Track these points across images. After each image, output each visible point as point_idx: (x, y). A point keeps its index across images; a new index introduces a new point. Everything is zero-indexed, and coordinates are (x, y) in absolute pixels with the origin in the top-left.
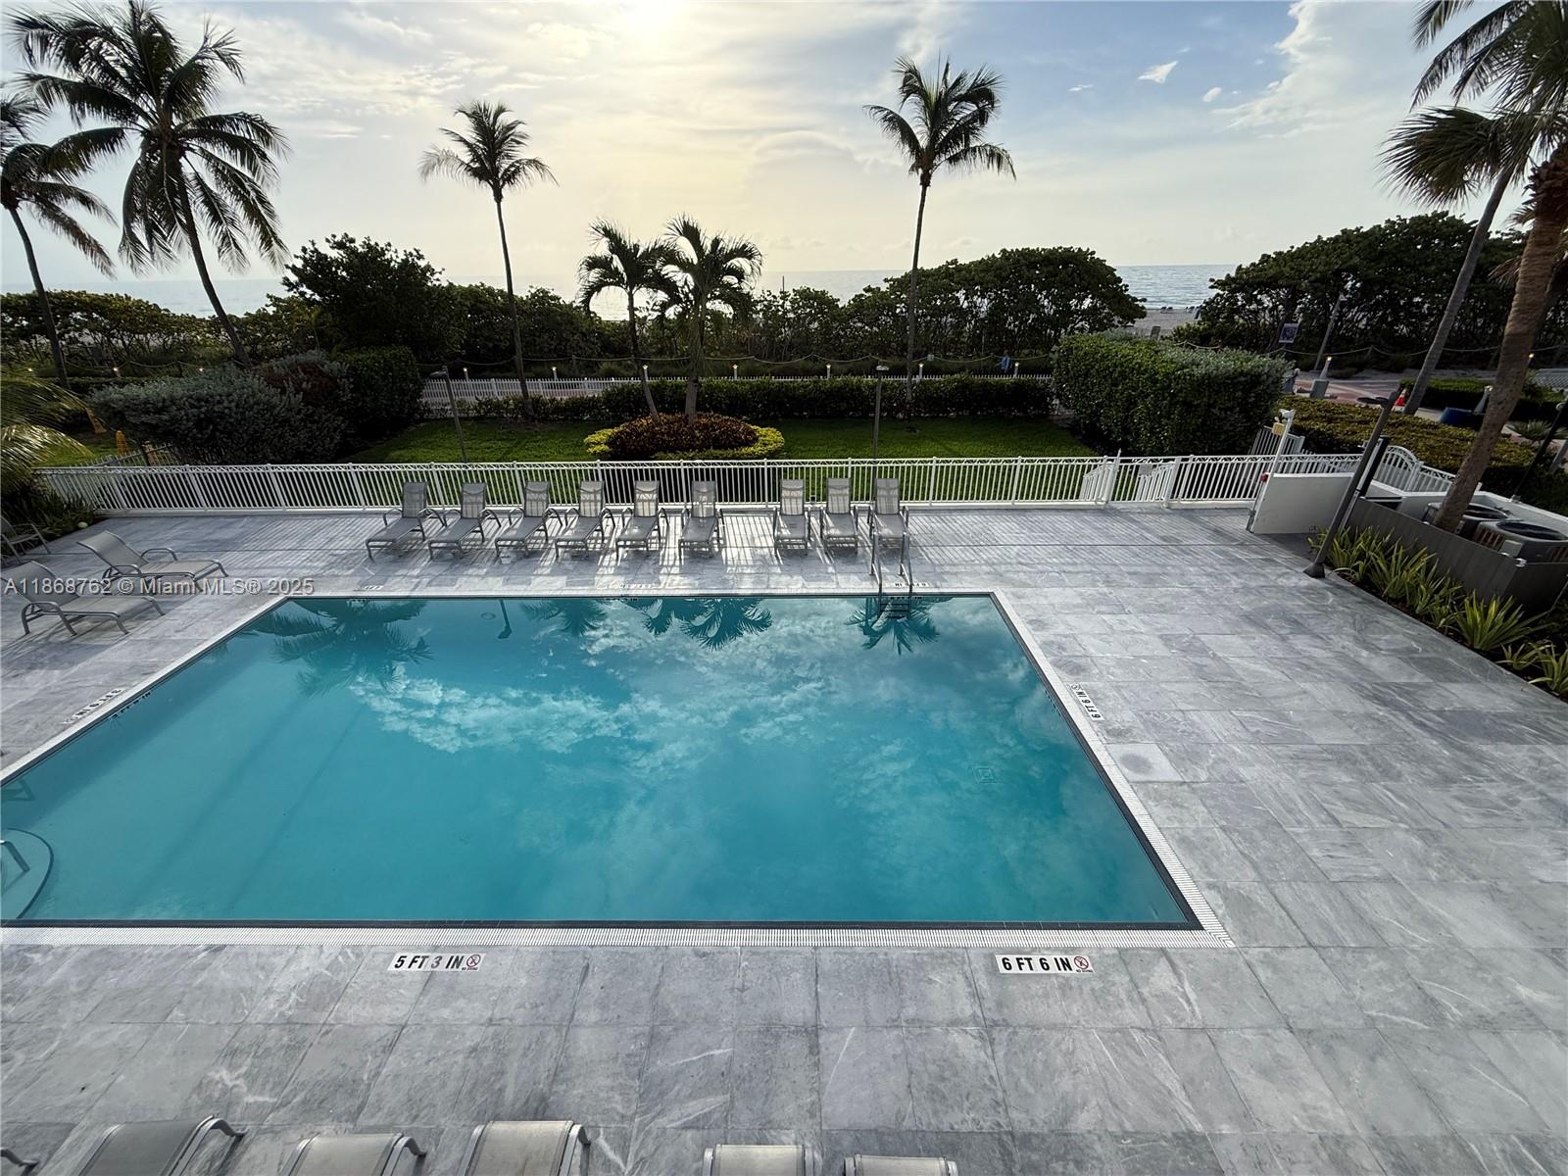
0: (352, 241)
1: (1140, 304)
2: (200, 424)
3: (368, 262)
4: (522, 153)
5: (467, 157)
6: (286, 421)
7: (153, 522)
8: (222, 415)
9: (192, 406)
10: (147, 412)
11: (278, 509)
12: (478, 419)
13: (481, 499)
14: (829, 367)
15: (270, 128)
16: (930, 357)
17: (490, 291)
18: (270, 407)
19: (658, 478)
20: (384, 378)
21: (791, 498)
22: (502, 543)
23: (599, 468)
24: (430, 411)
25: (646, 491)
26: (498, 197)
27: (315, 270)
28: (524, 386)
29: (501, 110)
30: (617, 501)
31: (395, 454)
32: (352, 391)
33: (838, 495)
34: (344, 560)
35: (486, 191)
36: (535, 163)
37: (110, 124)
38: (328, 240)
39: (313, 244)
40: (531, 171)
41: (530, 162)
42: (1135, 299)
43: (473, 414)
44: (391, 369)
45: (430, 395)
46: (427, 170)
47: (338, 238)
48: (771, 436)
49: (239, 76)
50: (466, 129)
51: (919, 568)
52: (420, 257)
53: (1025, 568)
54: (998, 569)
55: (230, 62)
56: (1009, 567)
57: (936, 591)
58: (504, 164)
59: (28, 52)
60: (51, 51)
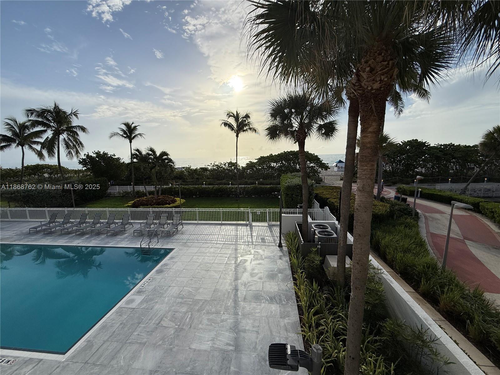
0: (100, 152)
1: (327, 165)
2: (24, 197)
3: (103, 156)
4: (137, 132)
5: (122, 133)
10: (8, 194)
12: (123, 196)
15: (84, 128)
16: (261, 180)
24: (111, 194)
26: (131, 142)
27: (88, 161)
29: (133, 123)
35: (128, 141)
36: (140, 134)
37: (42, 129)
38: (93, 152)
39: (88, 153)
40: (139, 136)
41: (138, 134)
42: (325, 164)
43: (121, 195)
46: (111, 137)
47: (96, 152)
49: (77, 118)
50: (124, 128)
51: (166, 240)
52: (115, 156)
53: (196, 241)
54: (188, 241)
55: (76, 115)
56: (192, 241)
57: (160, 247)
58: (133, 135)
59: (28, 116)
60: (33, 115)
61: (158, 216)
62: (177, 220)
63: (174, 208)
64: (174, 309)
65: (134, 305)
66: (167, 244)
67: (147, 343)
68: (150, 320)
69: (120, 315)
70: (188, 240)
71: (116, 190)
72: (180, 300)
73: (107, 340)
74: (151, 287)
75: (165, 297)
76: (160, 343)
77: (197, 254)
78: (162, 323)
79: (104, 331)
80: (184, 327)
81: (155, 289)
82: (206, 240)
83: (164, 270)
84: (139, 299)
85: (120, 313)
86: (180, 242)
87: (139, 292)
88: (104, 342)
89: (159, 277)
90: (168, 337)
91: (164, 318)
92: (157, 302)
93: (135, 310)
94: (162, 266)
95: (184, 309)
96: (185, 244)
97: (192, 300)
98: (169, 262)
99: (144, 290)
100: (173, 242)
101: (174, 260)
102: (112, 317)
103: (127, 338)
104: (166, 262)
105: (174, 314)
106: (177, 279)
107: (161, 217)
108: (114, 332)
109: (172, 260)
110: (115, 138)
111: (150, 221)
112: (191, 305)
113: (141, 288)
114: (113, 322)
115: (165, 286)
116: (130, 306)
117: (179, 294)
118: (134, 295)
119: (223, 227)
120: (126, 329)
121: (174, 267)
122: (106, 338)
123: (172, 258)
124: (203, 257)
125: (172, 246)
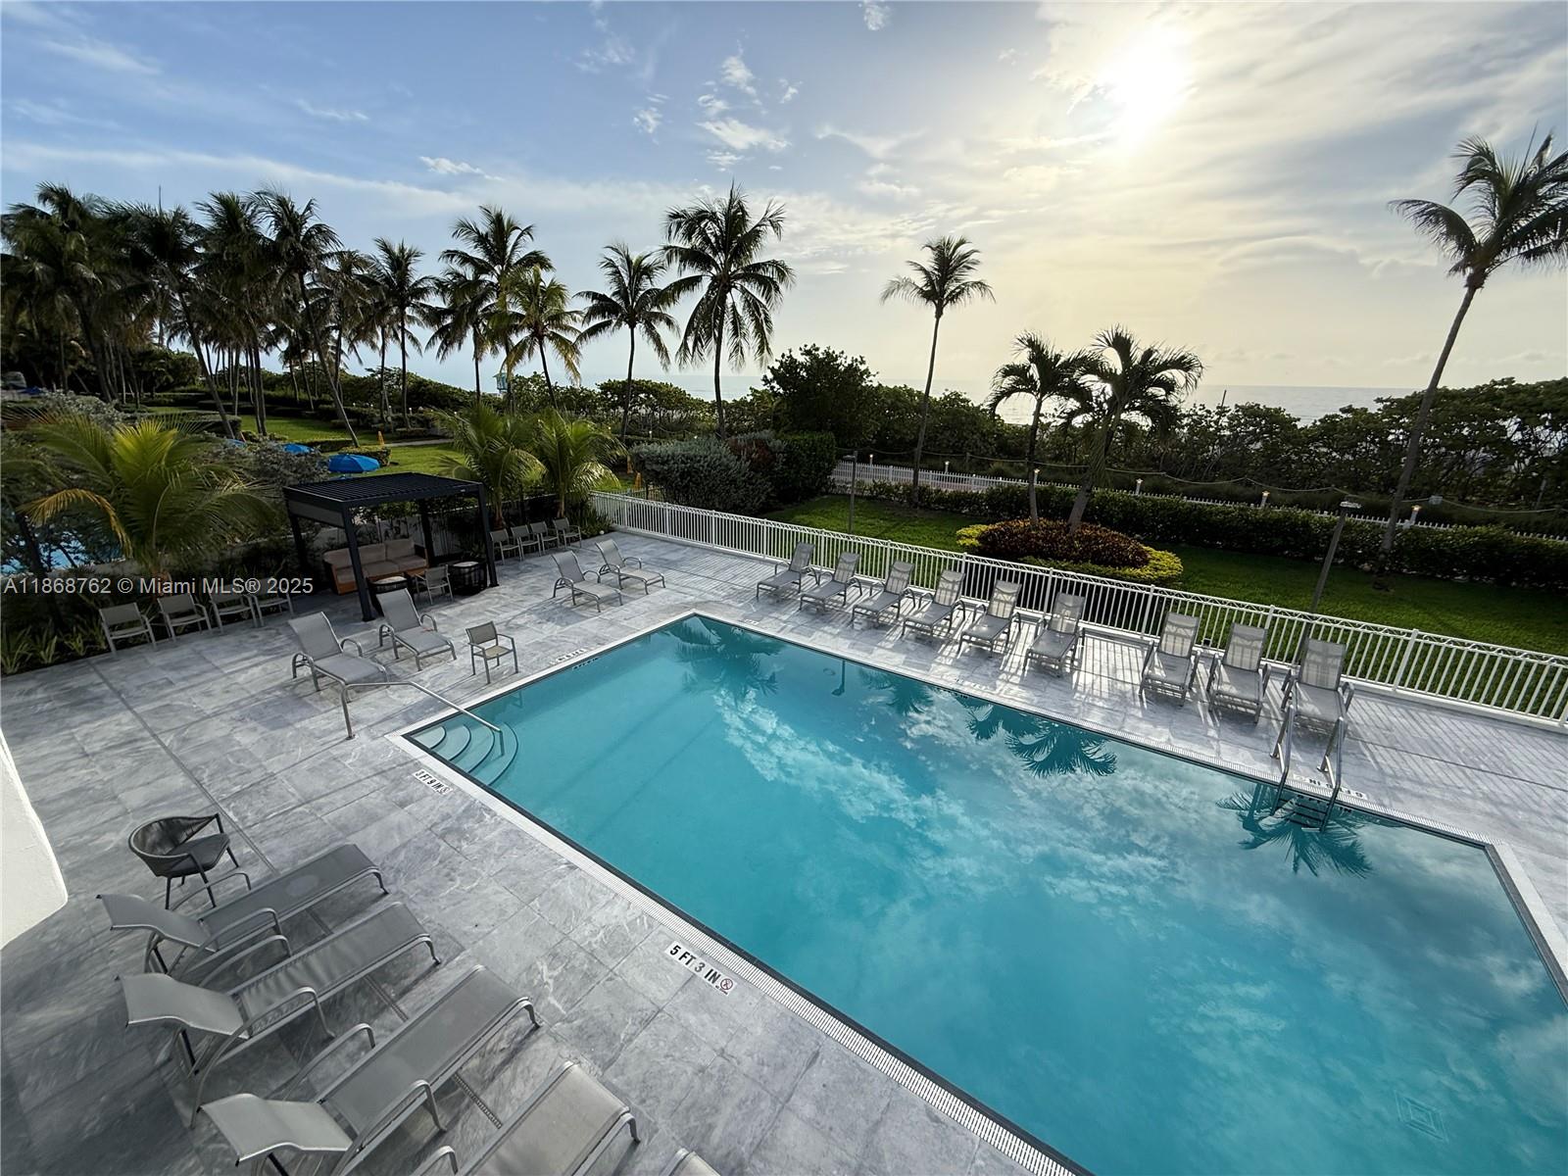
0: (817, 349)
2: (683, 475)
3: (823, 366)
4: (970, 277)
6: (734, 481)
7: (637, 538)
8: (697, 471)
9: (683, 462)
10: (657, 463)
11: (709, 546)
13: (852, 567)
14: (1266, 494)
15: (787, 269)
16: (1435, 499)
17: (910, 392)
18: (727, 469)
19: (1022, 582)
20: (809, 456)
21: (1176, 635)
22: (858, 610)
23: (964, 560)
24: (834, 487)
25: (1006, 592)
26: (939, 314)
27: (787, 372)
28: (916, 476)
29: (962, 242)
30: (973, 596)
31: (798, 517)
32: (784, 464)
33: (1243, 646)
34: (739, 595)
35: (932, 308)
36: (980, 285)
38: (801, 349)
39: (791, 351)
40: (974, 291)
41: (975, 284)
43: (867, 493)
44: (815, 450)
45: (838, 473)
46: (886, 296)
47: (807, 348)
48: (1167, 561)
49: (779, 235)
50: (928, 260)
52: (863, 362)
55: (776, 226)
58: (952, 287)
59: (670, 232)
60: (681, 230)
70: (1493, 801)
110: (897, 299)
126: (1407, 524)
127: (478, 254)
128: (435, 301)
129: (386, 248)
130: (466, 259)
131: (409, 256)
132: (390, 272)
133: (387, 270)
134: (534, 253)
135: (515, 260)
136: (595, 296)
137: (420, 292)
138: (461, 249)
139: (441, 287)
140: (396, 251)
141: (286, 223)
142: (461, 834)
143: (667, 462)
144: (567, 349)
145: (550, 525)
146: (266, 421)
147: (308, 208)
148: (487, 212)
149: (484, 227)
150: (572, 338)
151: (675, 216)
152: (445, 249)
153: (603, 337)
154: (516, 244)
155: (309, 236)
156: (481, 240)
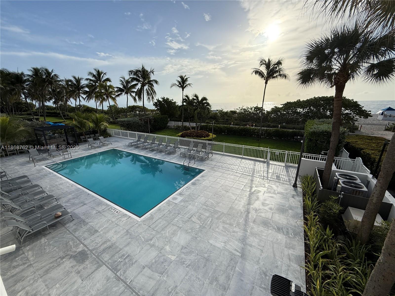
0: (165, 98)
1: (369, 113)
2: (127, 125)
4: (187, 83)
5: (178, 84)
6: (140, 126)
8: (130, 124)
9: (127, 122)
10: (121, 122)
12: (176, 129)
15: (157, 81)
16: (284, 124)
18: (138, 123)
21: (191, 146)
24: (169, 127)
26: (183, 90)
29: (185, 76)
32: (154, 122)
35: (181, 89)
36: (189, 84)
38: (161, 98)
40: (188, 86)
42: (367, 111)
44: (162, 119)
45: (170, 124)
46: (171, 87)
47: (163, 97)
49: (154, 74)
50: (180, 80)
51: (200, 163)
52: (173, 100)
53: (221, 168)
54: (215, 167)
55: (153, 73)
56: (218, 167)
57: (195, 167)
58: (185, 85)
59: (130, 75)
60: (132, 74)
61: (196, 145)
62: (208, 149)
63: (207, 141)
64: (201, 212)
65: (176, 201)
66: (201, 166)
67: (182, 228)
68: (185, 214)
69: (168, 205)
70: (215, 165)
71: (172, 124)
72: (205, 207)
73: (161, 218)
74: (187, 193)
75: (196, 202)
76: (190, 231)
77: (220, 178)
78: (192, 218)
79: (159, 212)
80: (206, 226)
81: (189, 195)
82: (228, 168)
83: (197, 183)
84: (180, 198)
85: (169, 203)
86: (209, 166)
87: (180, 194)
88: (159, 218)
89: (193, 187)
90: (195, 229)
91: (194, 216)
92: (190, 204)
93: (177, 205)
94: (196, 180)
95: (207, 214)
96: (212, 169)
97: (213, 209)
98: (200, 179)
99: (183, 194)
100: (205, 165)
101: (204, 178)
102: (164, 205)
103: (171, 221)
104: (199, 179)
105: (200, 216)
106: (205, 192)
107: (198, 146)
108: (165, 214)
109: (203, 178)
110: (174, 87)
111: (191, 148)
112: (212, 213)
113: (181, 192)
114: (165, 208)
115: (196, 195)
116: (174, 201)
117: (205, 203)
118: (177, 195)
119: (243, 160)
120: (171, 215)
121: (203, 183)
122: (160, 216)
123: (202, 176)
124: (225, 181)
125: (203, 168)
126: (254, 127)
127: (93, 79)
128: (87, 89)
129: (75, 78)
130: (91, 80)
131: (80, 79)
132: (76, 83)
133: (75, 82)
134: (107, 78)
135: (103, 80)
136: (118, 88)
137: (83, 87)
138: (89, 78)
139: (87, 86)
140: (77, 78)
141: (47, 74)
142: (46, 176)
143: (123, 122)
144: (114, 99)
145: (95, 135)
146: (46, 118)
147: (52, 71)
148: (95, 70)
149: (95, 73)
150: (114, 96)
151: (131, 71)
152: (86, 78)
153: (121, 96)
154: (102, 77)
155: (53, 77)
156: (94, 76)
